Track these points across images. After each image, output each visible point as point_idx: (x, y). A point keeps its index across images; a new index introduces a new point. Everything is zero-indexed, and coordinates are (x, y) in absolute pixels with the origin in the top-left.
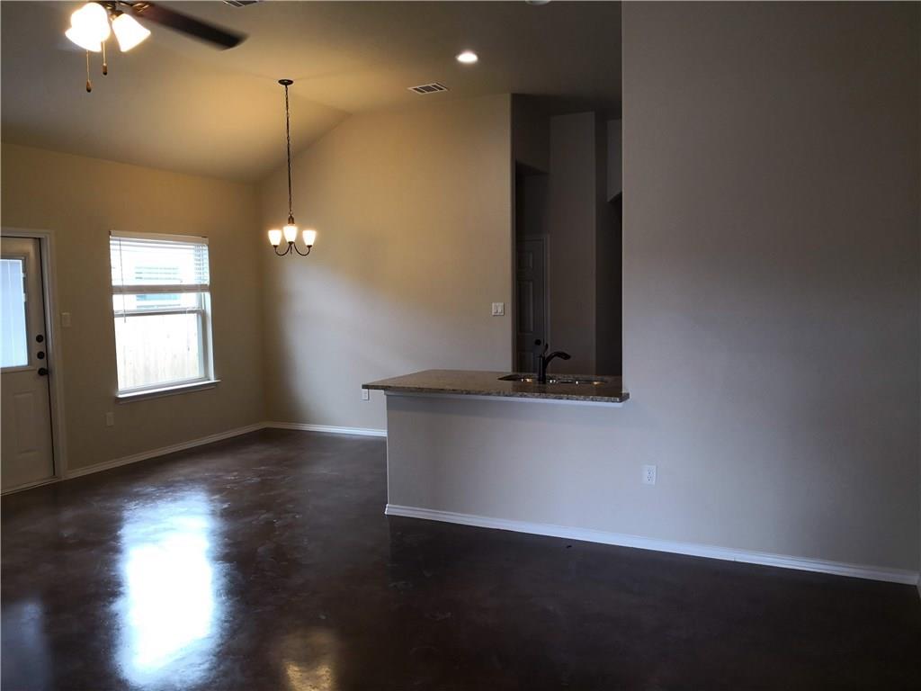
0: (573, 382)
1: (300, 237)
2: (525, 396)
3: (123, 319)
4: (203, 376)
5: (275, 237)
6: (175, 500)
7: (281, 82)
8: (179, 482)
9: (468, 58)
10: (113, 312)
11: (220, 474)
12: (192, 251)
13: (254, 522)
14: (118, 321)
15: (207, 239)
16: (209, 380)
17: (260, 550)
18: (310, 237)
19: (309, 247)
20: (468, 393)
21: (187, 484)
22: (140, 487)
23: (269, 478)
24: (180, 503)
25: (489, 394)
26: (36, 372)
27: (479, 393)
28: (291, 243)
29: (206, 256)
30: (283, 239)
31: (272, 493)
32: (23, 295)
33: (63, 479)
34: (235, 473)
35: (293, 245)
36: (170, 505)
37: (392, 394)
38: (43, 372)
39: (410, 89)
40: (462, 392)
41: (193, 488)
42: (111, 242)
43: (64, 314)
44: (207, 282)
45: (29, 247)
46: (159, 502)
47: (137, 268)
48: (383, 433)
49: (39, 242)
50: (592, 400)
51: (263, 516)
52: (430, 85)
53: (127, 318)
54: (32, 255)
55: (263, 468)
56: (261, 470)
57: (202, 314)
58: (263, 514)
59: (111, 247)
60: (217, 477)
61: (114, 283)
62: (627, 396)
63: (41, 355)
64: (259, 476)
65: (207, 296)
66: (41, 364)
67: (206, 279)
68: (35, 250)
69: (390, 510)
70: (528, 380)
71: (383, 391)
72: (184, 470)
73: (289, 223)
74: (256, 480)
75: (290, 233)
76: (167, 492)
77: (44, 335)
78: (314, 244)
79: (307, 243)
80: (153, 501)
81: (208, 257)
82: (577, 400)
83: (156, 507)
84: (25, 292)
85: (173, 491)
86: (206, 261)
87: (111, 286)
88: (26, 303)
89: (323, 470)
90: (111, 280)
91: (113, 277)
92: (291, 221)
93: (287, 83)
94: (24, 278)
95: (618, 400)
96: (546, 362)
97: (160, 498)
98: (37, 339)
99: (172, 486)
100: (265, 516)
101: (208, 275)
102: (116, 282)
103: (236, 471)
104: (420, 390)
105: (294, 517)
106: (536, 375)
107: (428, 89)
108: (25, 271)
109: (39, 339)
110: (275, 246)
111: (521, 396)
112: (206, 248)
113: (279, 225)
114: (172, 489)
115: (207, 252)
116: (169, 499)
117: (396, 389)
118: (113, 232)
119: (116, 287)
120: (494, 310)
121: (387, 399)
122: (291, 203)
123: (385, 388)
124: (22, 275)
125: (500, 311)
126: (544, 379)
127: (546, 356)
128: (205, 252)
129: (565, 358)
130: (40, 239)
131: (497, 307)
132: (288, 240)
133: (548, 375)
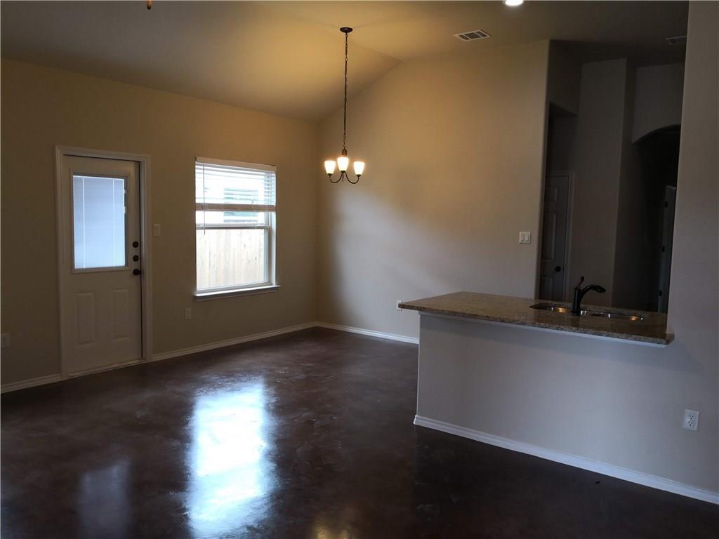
0: (604, 316)
1: (351, 167)
2: (562, 329)
3: (203, 231)
4: (266, 281)
5: (330, 166)
6: (232, 390)
7: (343, 30)
8: (239, 372)
10: (195, 225)
11: (273, 368)
12: (263, 177)
13: (296, 420)
14: (199, 233)
15: (275, 168)
16: (271, 285)
17: (299, 450)
18: (359, 167)
19: (359, 176)
20: (503, 321)
22: (207, 374)
23: (314, 375)
25: (524, 324)
26: (132, 272)
28: (343, 172)
29: (274, 182)
30: (337, 169)
31: (315, 391)
32: (124, 208)
33: (148, 361)
34: (286, 368)
35: (344, 174)
36: (229, 394)
37: (427, 314)
38: (137, 272)
39: (457, 35)
40: (495, 320)
41: (250, 379)
42: (196, 167)
43: (155, 225)
44: (274, 203)
45: (131, 169)
46: (219, 391)
47: (226, 189)
49: (138, 164)
50: (635, 339)
51: (303, 415)
52: (474, 32)
53: (207, 231)
54: (133, 175)
55: (309, 365)
56: (308, 367)
57: (268, 230)
58: (304, 412)
59: (196, 171)
60: (272, 370)
61: (198, 201)
62: (672, 337)
63: (136, 258)
64: (307, 373)
65: (274, 215)
66: (135, 265)
67: (273, 201)
68: (135, 172)
69: (418, 420)
70: (561, 310)
71: (417, 312)
72: (245, 360)
73: (343, 154)
74: (302, 376)
75: (343, 163)
76: (227, 382)
77: (139, 242)
78: (363, 173)
79: (357, 173)
80: (215, 389)
81: (275, 183)
82: (618, 338)
83: (216, 395)
84: (125, 205)
85: (234, 381)
86: (274, 186)
87: (195, 203)
88: (125, 215)
89: (359, 371)
90: (195, 198)
91: (197, 196)
92: (345, 153)
93: (347, 30)
94: (125, 194)
96: (580, 294)
97: (221, 386)
98: (133, 245)
99: (232, 376)
100: (306, 414)
101: (275, 198)
102: (200, 200)
103: (286, 366)
104: (455, 313)
105: (331, 418)
106: (570, 305)
107: (473, 36)
108: (126, 188)
109: (136, 245)
110: (330, 175)
112: (274, 175)
113: (334, 157)
114: (232, 378)
115: (274, 178)
116: (229, 389)
117: (431, 310)
118: (198, 158)
119: (199, 204)
120: (520, 239)
121: (421, 318)
122: (345, 138)
123: (419, 309)
124: (124, 192)
125: (526, 239)
126: (576, 311)
127: (582, 287)
128: (273, 178)
129: (600, 292)
130: (139, 162)
131: (524, 236)
132: (341, 169)
133: (581, 306)
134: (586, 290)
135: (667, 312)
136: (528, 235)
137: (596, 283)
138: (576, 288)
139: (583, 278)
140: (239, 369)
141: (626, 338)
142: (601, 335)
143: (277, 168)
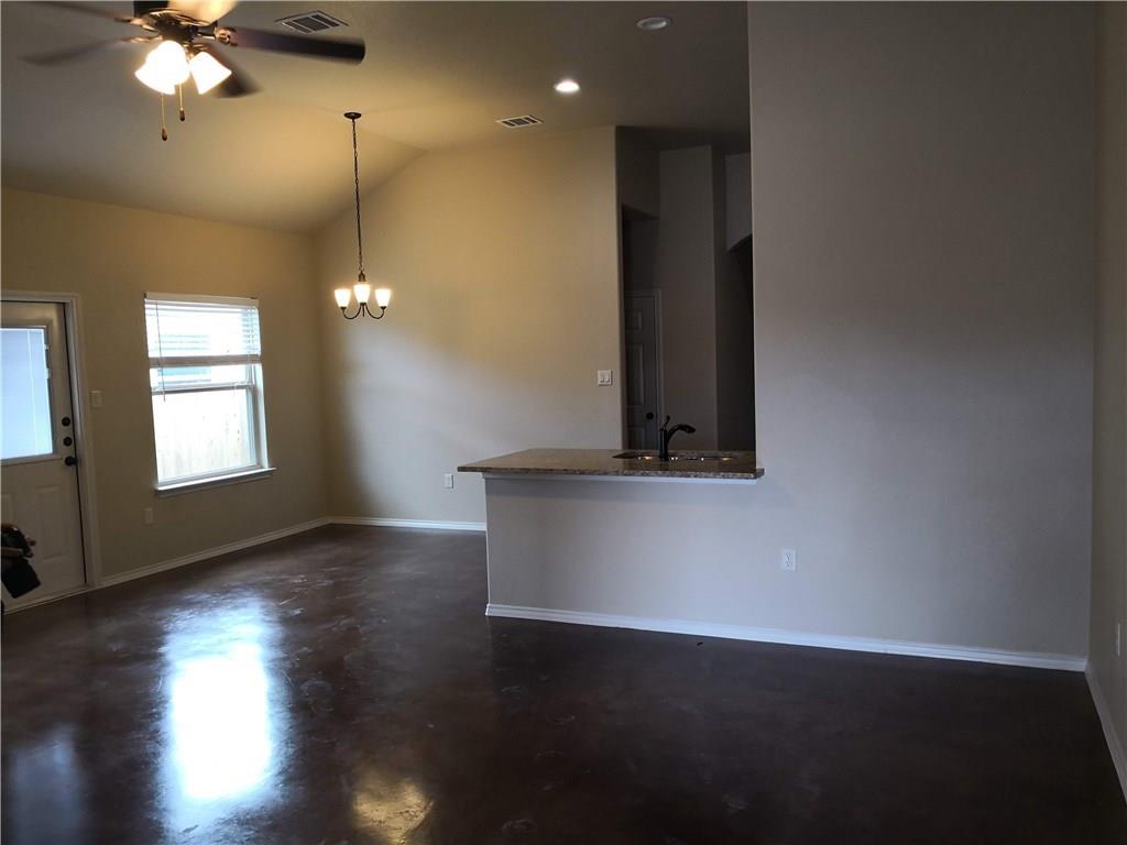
0: (698, 459)
1: (372, 297)
2: (648, 475)
3: (162, 396)
4: (252, 463)
5: (342, 297)
6: (236, 607)
7: (348, 115)
8: (237, 587)
9: (568, 87)
10: (150, 388)
11: (283, 577)
12: (240, 315)
13: (335, 629)
14: (156, 399)
15: (257, 301)
16: (262, 468)
17: (347, 658)
18: (384, 297)
19: (383, 308)
20: (582, 473)
21: (246, 590)
23: (344, 579)
24: (243, 610)
25: (606, 474)
26: (63, 462)
27: (593, 473)
28: (363, 304)
29: (256, 321)
30: (353, 299)
31: (350, 597)
32: (46, 370)
33: (97, 587)
34: (302, 576)
35: (365, 307)
36: (232, 612)
38: (71, 462)
39: (498, 121)
40: (574, 472)
42: (146, 306)
43: (94, 392)
44: (258, 351)
45: (51, 313)
46: (217, 611)
48: (482, 527)
49: (63, 307)
50: (724, 477)
52: (522, 117)
53: (167, 396)
54: (55, 324)
55: (334, 569)
56: (332, 572)
57: (252, 390)
58: (343, 619)
59: (147, 312)
60: (282, 580)
61: (151, 355)
62: (762, 472)
63: (67, 442)
64: (331, 578)
65: (259, 368)
66: (67, 452)
67: (256, 348)
68: (59, 317)
69: (491, 610)
70: (647, 458)
71: (480, 474)
72: (240, 574)
73: (360, 281)
74: (327, 583)
75: (362, 292)
77: (70, 418)
78: (390, 304)
79: (381, 305)
80: (210, 609)
81: (258, 322)
82: (706, 477)
83: (215, 615)
84: (48, 366)
86: (257, 328)
87: (148, 358)
88: (49, 380)
89: (404, 569)
90: (147, 351)
91: (149, 348)
92: (362, 278)
93: (354, 116)
94: (47, 351)
95: (752, 476)
96: (667, 435)
98: (63, 422)
99: (228, 592)
100: (345, 621)
101: (259, 344)
102: (153, 353)
103: (300, 573)
104: (527, 471)
105: (380, 622)
106: (658, 452)
107: (519, 122)
108: (47, 342)
109: (66, 422)
110: (343, 308)
111: (642, 475)
112: (256, 311)
113: (349, 285)
114: (229, 595)
115: (257, 316)
117: (498, 471)
118: (148, 294)
119: (154, 359)
120: (600, 379)
121: (486, 482)
122: (361, 258)
123: (484, 470)
124: (44, 347)
125: (607, 380)
126: (665, 456)
127: (668, 428)
128: (254, 317)
129: (689, 432)
130: (64, 304)
131: (604, 375)
132: (360, 300)
133: (669, 451)
134: (673, 431)
135: (753, 448)
136: (608, 374)
137: (684, 423)
138: (662, 430)
139: (668, 418)
140: (234, 584)
141: (714, 477)
142: (689, 476)
143: (260, 301)
